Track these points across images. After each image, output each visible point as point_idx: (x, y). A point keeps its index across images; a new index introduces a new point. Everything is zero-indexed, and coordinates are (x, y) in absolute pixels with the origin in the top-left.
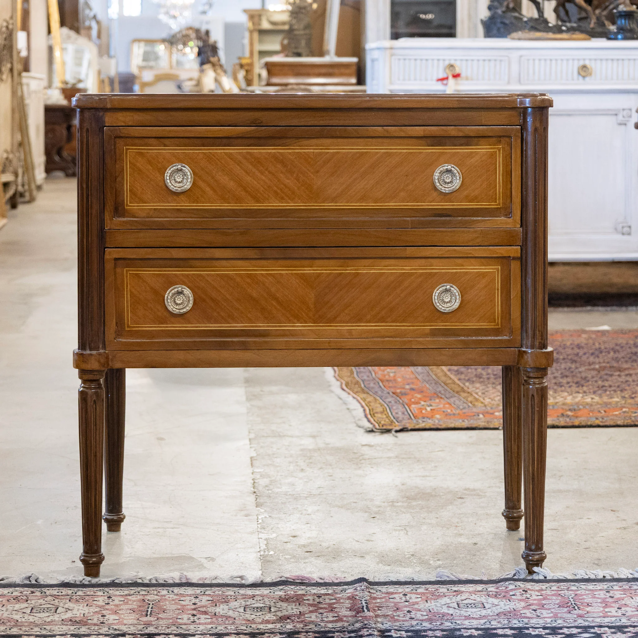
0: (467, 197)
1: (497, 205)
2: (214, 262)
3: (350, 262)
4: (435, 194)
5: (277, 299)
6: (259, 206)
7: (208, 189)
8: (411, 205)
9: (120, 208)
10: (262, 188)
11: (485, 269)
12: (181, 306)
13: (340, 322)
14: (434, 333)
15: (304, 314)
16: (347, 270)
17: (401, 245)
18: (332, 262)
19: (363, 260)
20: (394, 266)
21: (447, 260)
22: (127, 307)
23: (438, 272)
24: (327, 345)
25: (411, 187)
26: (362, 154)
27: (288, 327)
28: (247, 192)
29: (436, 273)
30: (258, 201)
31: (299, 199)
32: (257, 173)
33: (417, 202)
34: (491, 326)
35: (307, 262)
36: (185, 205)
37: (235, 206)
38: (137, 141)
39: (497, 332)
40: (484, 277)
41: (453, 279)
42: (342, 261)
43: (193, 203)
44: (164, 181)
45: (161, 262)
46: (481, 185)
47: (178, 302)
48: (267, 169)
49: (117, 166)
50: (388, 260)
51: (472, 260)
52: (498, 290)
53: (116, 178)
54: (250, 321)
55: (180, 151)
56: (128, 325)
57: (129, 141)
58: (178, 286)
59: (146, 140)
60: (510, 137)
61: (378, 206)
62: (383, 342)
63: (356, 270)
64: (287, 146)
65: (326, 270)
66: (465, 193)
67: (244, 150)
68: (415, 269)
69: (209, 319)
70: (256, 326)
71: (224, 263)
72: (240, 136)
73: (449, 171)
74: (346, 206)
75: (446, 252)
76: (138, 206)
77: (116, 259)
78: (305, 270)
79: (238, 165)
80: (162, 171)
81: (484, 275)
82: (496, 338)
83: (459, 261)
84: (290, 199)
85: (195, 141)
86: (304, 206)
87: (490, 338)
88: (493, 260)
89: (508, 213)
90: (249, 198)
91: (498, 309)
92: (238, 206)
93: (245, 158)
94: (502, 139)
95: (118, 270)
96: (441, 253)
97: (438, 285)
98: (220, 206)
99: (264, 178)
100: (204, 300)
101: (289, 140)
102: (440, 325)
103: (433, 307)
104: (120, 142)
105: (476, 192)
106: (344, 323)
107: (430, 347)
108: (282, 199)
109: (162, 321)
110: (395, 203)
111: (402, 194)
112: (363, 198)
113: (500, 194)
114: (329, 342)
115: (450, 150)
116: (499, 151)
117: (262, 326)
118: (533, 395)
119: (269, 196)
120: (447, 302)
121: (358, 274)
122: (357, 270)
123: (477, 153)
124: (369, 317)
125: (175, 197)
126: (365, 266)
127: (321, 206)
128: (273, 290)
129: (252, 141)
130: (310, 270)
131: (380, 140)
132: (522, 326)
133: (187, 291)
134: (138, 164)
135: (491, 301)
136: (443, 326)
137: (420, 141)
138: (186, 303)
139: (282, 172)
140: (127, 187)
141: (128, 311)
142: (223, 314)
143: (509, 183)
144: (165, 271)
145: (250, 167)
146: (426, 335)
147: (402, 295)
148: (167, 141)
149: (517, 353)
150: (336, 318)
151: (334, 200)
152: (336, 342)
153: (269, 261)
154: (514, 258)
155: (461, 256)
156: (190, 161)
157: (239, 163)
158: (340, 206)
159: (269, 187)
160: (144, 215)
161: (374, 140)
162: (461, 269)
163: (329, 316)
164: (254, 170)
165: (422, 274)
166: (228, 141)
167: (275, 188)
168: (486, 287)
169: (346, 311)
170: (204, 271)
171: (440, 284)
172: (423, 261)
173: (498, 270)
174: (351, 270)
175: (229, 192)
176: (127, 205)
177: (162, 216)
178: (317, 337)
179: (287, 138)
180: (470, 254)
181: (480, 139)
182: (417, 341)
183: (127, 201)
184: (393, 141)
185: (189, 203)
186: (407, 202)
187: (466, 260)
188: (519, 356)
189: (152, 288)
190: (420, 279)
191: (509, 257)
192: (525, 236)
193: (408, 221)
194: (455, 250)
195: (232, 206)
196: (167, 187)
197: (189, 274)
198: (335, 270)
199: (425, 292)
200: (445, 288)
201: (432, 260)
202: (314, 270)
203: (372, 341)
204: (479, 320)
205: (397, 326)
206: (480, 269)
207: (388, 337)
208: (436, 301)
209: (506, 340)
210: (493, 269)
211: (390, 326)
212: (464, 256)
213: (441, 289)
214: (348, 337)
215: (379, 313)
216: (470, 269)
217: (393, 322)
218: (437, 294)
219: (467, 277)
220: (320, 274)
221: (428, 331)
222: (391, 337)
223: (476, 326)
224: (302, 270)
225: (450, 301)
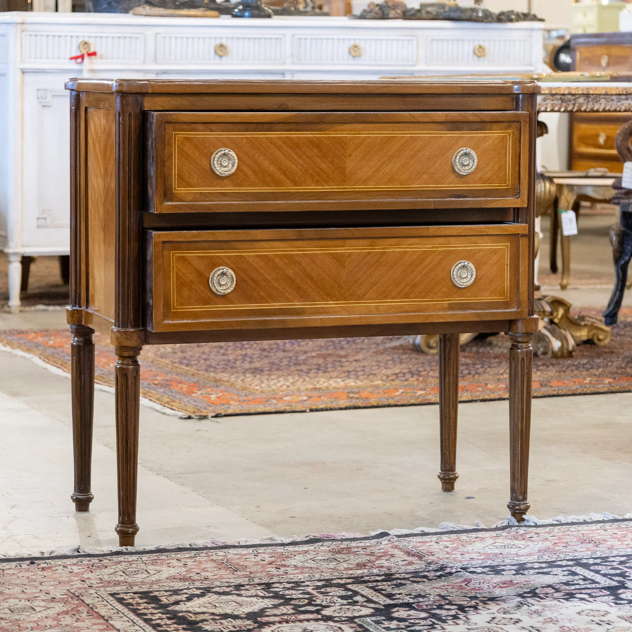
0: (481, 178)
1: (506, 186)
2: (254, 243)
3: (378, 242)
4: (453, 177)
5: (311, 278)
6: (297, 189)
7: (250, 173)
8: (432, 186)
9: (168, 192)
10: (299, 172)
11: (496, 246)
12: (224, 287)
13: (369, 299)
14: (451, 307)
15: (336, 292)
16: (375, 249)
18: (361, 242)
19: (389, 240)
20: (417, 244)
21: (464, 238)
22: (173, 288)
23: (456, 250)
24: (358, 321)
25: (432, 170)
26: (390, 138)
27: (320, 305)
28: (285, 175)
29: (453, 251)
30: (296, 184)
31: (333, 182)
32: (295, 157)
33: (438, 184)
34: (501, 299)
35: (339, 242)
36: (229, 189)
37: (276, 189)
38: (185, 126)
39: (506, 305)
40: (495, 254)
41: (469, 256)
42: (370, 240)
43: (237, 186)
44: (210, 165)
45: (205, 245)
46: (493, 168)
47: (223, 283)
48: (304, 154)
49: (166, 151)
50: (412, 239)
51: (486, 238)
52: (507, 265)
53: (165, 162)
54: (288, 300)
55: (224, 135)
56: (174, 306)
57: (178, 126)
58: (221, 267)
59: (194, 125)
60: (519, 122)
61: (402, 188)
62: (408, 316)
63: (383, 249)
64: (323, 131)
65: (356, 249)
66: (479, 175)
67: (285, 134)
68: (436, 247)
69: (249, 299)
70: (292, 305)
71: (263, 244)
72: (281, 121)
73: (466, 154)
74: (375, 188)
75: (464, 230)
76: (185, 190)
77: (164, 242)
78: (337, 250)
79: (278, 149)
80: (208, 156)
81: (495, 252)
82: (507, 310)
83: (473, 239)
84: (324, 182)
85: (240, 126)
86: (337, 188)
87: (501, 311)
88: (503, 237)
89: (517, 193)
90: (288, 181)
91: (507, 284)
92: (278, 189)
93: (286, 143)
94: (512, 124)
95: (165, 253)
96: (459, 231)
97: (456, 262)
98: (261, 189)
99: (302, 162)
100: (245, 281)
101: (324, 126)
102: (457, 300)
103: (450, 283)
104: (169, 127)
105: (489, 175)
106: (372, 300)
107: (449, 321)
108: (317, 183)
109: (206, 302)
110: (419, 184)
111: (425, 176)
112: (391, 180)
113: (509, 176)
114: (360, 318)
115: (467, 134)
116: (509, 135)
117: (298, 305)
119: (306, 179)
120: (464, 278)
121: (385, 252)
122: (385, 249)
123: (490, 138)
124: (394, 293)
125: (219, 181)
126: (391, 245)
127: (353, 188)
128: (308, 269)
129: (292, 126)
130: (341, 250)
131: (406, 125)
133: (230, 272)
134: (185, 149)
135: (501, 276)
136: (459, 300)
137: (442, 126)
138: (229, 284)
139: (318, 156)
140: (175, 172)
141: (174, 293)
142: (262, 294)
143: (517, 165)
144: (209, 253)
145: (289, 151)
146: (444, 309)
147: (424, 272)
148: (213, 127)
150: (364, 295)
151: (365, 182)
152: (366, 318)
153: (305, 242)
154: (523, 236)
155: (476, 234)
156: (234, 145)
157: (279, 148)
158: (369, 188)
159: (306, 170)
160: (191, 198)
161: (401, 125)
162: (475, 246)
163: (359, 293)
164: (293, 154)
165: (441, 252)
166: (269, 126)
167: (312, 172)
168: (497, 262)
169: (374, 288)
170: (245, 252)
171: (457, 261)
172: (443, 239)
173: (507, 246)
174: (379, 249)
175: (269, 175)
176: (175, 189)
177: (207, 199)
178: (347, 313)
179: (324, 123)
180: (485, 231)
181: (493, 124)
182: (438, 315)
183: (175, 185)
184: (417, 125)
185: (233, 187)
186: (429, 184)
187: (480, 237)
189: (196, 270)
190: (440, 257)
191: (518, 234)
193: (430, 202)
194: (471, 229)
195: (272, 189)
196: (213, 171)
197: (232, 256)
198: (365, 249)
199: (444, 269)
200: (463, 264)
201: (450, 239)
202: (345, 250)
203: (398, 316)
204: (491, 294)
205: (419, 301)
206: (493, 246)
207: (411, 312)
208: (455, 277)
209: (514, 312)
210: (503, 246)
211: (413, 301)
212: (479, 234)
213: (460, 265)
214: (376, 313)
215: (403, 289)
216: (483, 246)
217: (415, 298)
218: (456, 270)
219: (481, 253)
220: (351, 253)
221: (446, 306)
222: (414, 312)
223: (488, 299)
224: (335, 250)
225: (467, 277)
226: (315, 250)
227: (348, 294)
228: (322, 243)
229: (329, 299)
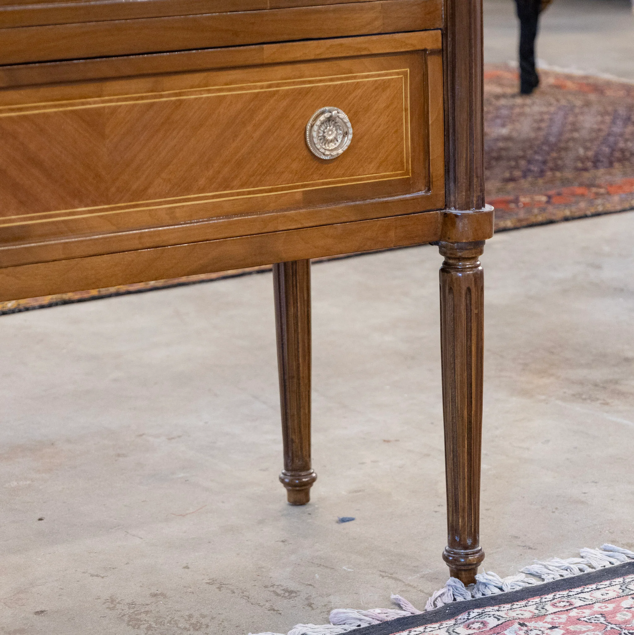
3: (167, 81)
5: (40, 165)
11: (386, 75)
13: (155, 196)
14: (309, 198)
15: (90, 188)
16: (162, 96)
17: (255, 42)
18: (134, 84)
19: (189, 76)
20: (242, 81)
21: (327, 63)
23: (312, 87)
29: (309, 90)
34: (397, 175)
35: (91, 88)
39: (406, 185)
40: (384, 90)
41: (337, 98)
42: (152, 79)
50: (231, 72)
51: (366, 61)
52: (406, 110)
63: (176, 95)
65: (126, 100)
68: (278, 85)
75: (328, 49)
78: (88, 104)
81: (383, 86)
82: (408, 196)
83: (345, 64)
87: (398, 198)
88: (398, 57)
91: (407, 145)
96: (318, 52)
97: (313, 112)
102: (319, 184)
103: (305, 153)
106: (160, 197)
107: (307, 225)
114: (141, 236)
117: (15, 220)
118: (469, 290)
120: (332, 141)
121: (181, 101)
122: (180, 94)
124: (202, 182)
126: (192, 87)
128: (32, 147)
130: (95, 103)
132: (447, 171)
135: (396, 131)
136: (323, 184)
146: (296, 204)
147: (257, 135)
149: (440, 219)
150: (146, 189)
152: (150, 235)
154: (433, 52)
155: (351, 53)
162: (347, 78)
163: (134, 187)
165: (287, 94)
168: (388, 107)
169: (164, 175)
171: (317, 108)
172: (289, 68)
173: (405, 74)
174: (169, 96)
178: (114, 228)
180: (365, 49)
182: (284, 216)
187: (357, 61)
188: (444, 223)
190: (285, 103)
191: (425, 50)
192: (449, 11)
194: (341, 45)
198: (142, 98)
199: (293, 126)
200: (327, 115)
201: (302, 66)
202: (103, 102)
203: (211, 226)
204: (379, 167)
205: (249, 193)
206: (379, 75)
207: (236, 215)
208: (315, 140)
209: (422, 197)
210: (398, 74)
211: (238, 194)
212: (355, 54)
213: (322, 118)
214: (171, 222)
215: (219, 172)
216: (363, 77)
217: (242, 186)
218: (315, 128)
219: (359, 92)
220: (115, 109)
221: (299, 197)
222: (241, 214)
223: (375, 178)
224: (83, 104)
225: (336, 139)
226: (45, 107)
227: (113, 190)
228: (57, 91)
229: (76, 202)
